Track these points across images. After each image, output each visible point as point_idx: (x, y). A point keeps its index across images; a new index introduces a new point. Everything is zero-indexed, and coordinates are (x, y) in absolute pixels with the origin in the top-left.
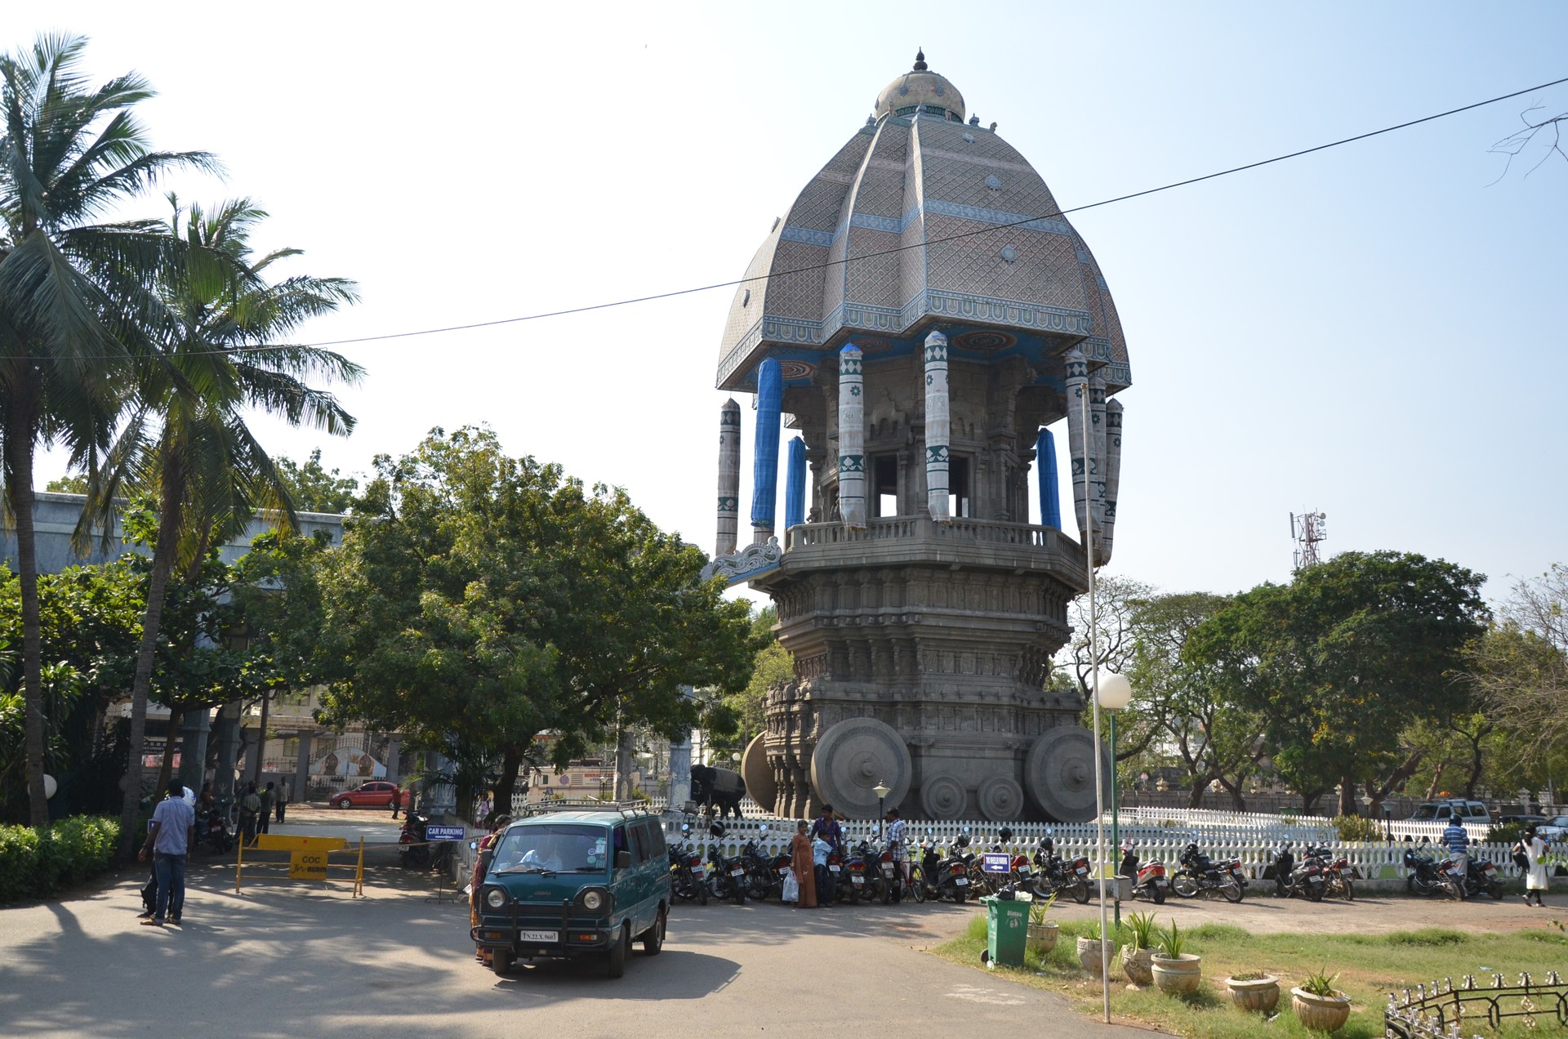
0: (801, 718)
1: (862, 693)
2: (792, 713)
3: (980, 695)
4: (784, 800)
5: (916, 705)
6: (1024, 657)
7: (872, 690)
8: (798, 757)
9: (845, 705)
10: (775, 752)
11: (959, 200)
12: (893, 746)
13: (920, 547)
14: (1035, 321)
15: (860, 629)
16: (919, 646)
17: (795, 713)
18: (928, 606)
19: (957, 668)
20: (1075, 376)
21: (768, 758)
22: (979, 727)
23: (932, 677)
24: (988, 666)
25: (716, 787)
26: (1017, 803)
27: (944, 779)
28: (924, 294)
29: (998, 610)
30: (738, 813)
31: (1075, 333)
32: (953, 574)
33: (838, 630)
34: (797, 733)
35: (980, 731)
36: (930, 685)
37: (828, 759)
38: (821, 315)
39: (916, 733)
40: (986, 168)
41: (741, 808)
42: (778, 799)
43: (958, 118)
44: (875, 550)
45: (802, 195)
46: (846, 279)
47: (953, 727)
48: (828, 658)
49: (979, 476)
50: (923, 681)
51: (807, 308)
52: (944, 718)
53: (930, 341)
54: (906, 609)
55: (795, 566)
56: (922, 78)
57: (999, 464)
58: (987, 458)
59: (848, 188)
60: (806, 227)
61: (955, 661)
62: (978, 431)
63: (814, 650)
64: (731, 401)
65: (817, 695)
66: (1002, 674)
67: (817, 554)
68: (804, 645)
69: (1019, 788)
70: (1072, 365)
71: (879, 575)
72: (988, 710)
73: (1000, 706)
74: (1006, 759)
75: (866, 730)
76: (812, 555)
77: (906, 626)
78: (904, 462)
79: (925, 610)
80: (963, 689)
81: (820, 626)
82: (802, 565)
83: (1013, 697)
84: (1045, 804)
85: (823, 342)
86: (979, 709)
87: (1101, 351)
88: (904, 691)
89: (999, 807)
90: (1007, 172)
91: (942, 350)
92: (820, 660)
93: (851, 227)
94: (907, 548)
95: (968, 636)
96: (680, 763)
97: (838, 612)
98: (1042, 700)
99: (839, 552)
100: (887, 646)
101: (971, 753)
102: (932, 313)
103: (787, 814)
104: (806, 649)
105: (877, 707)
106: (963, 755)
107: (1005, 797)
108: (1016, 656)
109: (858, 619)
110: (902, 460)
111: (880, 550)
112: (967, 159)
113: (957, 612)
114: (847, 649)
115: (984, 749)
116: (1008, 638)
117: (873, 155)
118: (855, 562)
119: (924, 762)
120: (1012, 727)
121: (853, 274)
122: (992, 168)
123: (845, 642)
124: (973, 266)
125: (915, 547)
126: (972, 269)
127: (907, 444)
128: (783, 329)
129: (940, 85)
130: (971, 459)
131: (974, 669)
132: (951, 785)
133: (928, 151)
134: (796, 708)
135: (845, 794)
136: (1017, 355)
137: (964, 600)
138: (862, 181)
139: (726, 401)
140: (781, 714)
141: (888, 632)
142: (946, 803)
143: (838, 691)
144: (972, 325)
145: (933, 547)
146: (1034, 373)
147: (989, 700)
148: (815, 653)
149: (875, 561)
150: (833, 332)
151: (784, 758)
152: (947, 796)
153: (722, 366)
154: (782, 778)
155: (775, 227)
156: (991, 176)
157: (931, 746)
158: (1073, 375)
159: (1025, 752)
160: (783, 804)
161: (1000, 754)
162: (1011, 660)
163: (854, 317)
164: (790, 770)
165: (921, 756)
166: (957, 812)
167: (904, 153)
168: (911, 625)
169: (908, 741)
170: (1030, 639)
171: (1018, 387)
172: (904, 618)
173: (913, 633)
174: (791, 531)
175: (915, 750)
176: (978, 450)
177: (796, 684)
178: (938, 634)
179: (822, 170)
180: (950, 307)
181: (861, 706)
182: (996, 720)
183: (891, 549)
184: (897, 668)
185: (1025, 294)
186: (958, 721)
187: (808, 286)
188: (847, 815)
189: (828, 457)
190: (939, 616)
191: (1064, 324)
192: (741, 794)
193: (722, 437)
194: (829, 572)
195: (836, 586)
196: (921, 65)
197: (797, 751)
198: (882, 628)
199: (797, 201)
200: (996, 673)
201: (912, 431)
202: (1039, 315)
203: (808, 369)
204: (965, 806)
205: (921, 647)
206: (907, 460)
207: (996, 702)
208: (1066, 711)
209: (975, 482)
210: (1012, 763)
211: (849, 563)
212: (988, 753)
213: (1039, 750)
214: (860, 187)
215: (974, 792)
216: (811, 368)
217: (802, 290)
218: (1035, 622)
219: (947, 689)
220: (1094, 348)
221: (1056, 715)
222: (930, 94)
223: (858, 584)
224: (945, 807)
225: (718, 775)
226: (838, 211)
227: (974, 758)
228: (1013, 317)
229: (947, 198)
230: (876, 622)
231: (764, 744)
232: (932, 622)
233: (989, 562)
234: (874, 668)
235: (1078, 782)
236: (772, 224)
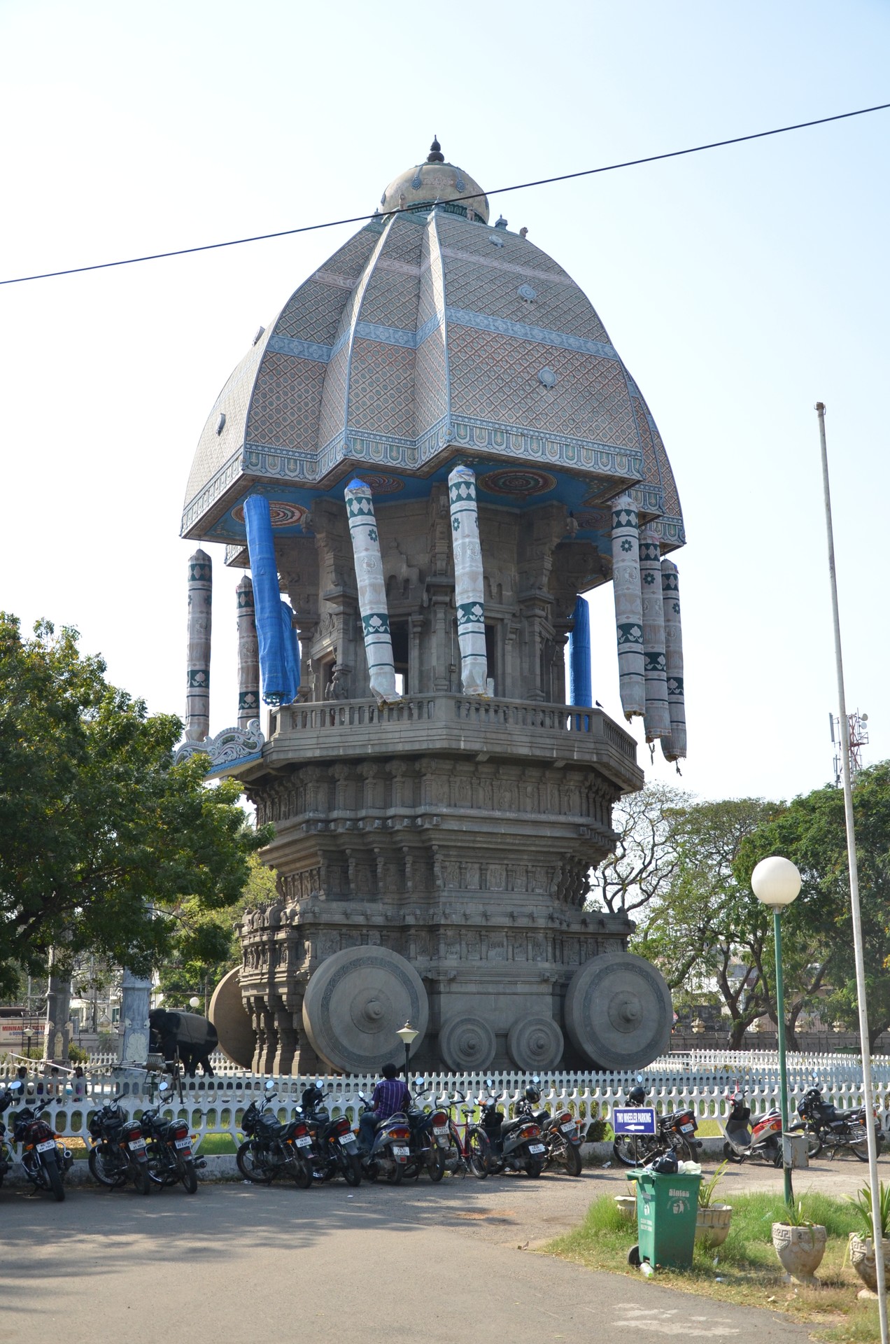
0: (288, 947)
1: (364, 914)
2: (276, 942)
3: (512, 916)
4: (265, 1052)
5: (433, 929)
6: (563, 869)
7: (378, 911)
8: (284, 998)
9: (344, 931)
10: (255, 992)
11: (487, 310)
12: (406, 981)
13: (440, 731)
14: (579, 460)
15: (363, 835)
16: (437, 856)
17: (281, 942)
18: (449, 805)
19: (483, 883)
20: (622, 526)
21: (245, 1001)
22: (510, 956)
23: (453, 894)
24: (520, 881)
25: (180, 1037)
26: (556, 1048)
27: (468, 1021)
28: (447, 421)
29: (533, 811)
30: (209, 1070)
31: (626, 476)
32: (480, 767)
33: (335, 836)
34: (283, 967)
35: (510, 961)
36: (450, 905)
37: (324, 998)
38: (316, 446)
39: (434, 964)
40: (519, 276)
41: (212, 1064)
42: (257, 1052)
43: (481, 219)
44: (384, 736)
45: (294, 298)
46: (349, 401)
47: (478, 957)
48: (323, 872)
49: (509, 648)
50: (442, 900)
51: (299, 436)
52: (467, 945)
53: (454, 477)
54: (421, 810)
55: (282, 756)
56: (438, 170)
57: (532, 633)
58: (518, 626)
59: (349, 294)
60: (297, 338)
61: (481, 874)
62: (507, 593)
63: (303, 863)
64: (200, 551)
65: (309, 919)
66: (538, 891)
67: (309, 741)
68: (290, 857)
69: (559, 1030)
70: (618, 513)
71: (388, 767)
72: (520, 934)
73: (535, 929)
74: (543, 994)
75: (373, 962)
76: (303, 742)
77: (421, 831)
78: (418, 629)
79: (445, 810)
80: (491, 909)
81: (313, 832)
82: (290, 755)
83: (551, 918)
84: (589, 1048)
85: (318, 478)
86: (510, 934)
87: (653, 501)
88: (418, 912)
89: (534, 1053)
90: (543, 282)
91: (468, 488)
92: (311, 875)
93: (355, 337)
94: (424, 733)
95: (497, 843)
96: (135, 1007)
97: (335, 814)
98: (584, 922)
99: (337, 739)
100: (397, 855)
101: (501, 988)
102: (456, 444)
103: (269, 1070)
104: (294, 861)
105: (385, 933)
106: (491, 990)
107: (542, 1042)
108: (553, 868)
109: (361, 823)
110: (415, 626)
111: (390, 736)
112: (495, 264)
113: (484, 813)
114: (347, 861)
115: (515, 983)
116: (544, 846)
117: (381, 254)
118: (358, 751)
119: (444, 1000)
120: (550, 955)
121: (357, 395)
122: (526, 276)
123: (343, 852)
124: (506, 389)
125: (434, 732)
126: (505, 393)
127: (422, 607)
128: (269, 460)
129: (459, 179)
130: (499, 627)
131: (503, 884)
132: (476, 1029)
133: (449, 252)
134: (281, 935)
135: (345, 1042)
136: (555, 503)
137: (492, 799)
138: (369, 284)
139: (193, 552)
140: (263, 943)
141: (398, 838)
142: (470, 1050)
143: (335, 912)
144: (504, 461)
145: (456, 732)
146: (576, 524)
147: (523, 922)
148: (302, 867)
149: (384, 749)
150: (332, 465)
151: (266, 998)
152: (472, 1042)
153: (188, 508)
154: (262, 1025)
155: (258, 339)
156: (525, 285)
157: (452, 980)
158: (619, 525)
159: (565, 986)
160: (264, 1058)
161: (535, 988)
162: (547, 873)
163: (358, 447)
164: (273, 1014)
165: (440, 993)
166: (484, 1062)
167: (418, 254)
168: (428, 829)
169: (424, 974)
170: (570, 847)
171: (556, 541)
172: (419, 821)
173: (430, 840)
174: (277, 712)
175: (432, 986)
176: (507, 616)
177: (282, 905)
178: (462, 841)
179: (318, 270)
180: (478, 437)
181: (365, 932)
182: (530, 947)
183: (404, 734)
184: (410, 884)
185: (568, 426)
186: (484, 949)
187: (300, 409)
188: (348, 1069)
189: (322, 624)
190: (461, 818)
191: (613, 464)
192: (210, 1047)
193: (190, 597)
194: (325, 764)
195: (333, 781)
196: (436, 154)
197: (283, 990)
198: (391, 834)
199: (287, 305)
200: (530, 890)
201: (428, 591)
202: (583, 452)
203: (297, 514)
204: (493, 1054)
205: (439, 857)
206: (421, 626)
207: (531, 925)
208: (612, 935)
209: (504, 655)
210: (549, 999)
211: (351, 752)
212: (520, 988)
213: (582, 982)
214: (366, 291)
215: (504, 1036)
216: (302, 513)
217: (292, 414)
218: (577, 826)
219: (473, 910)
220: (645, 496)
221: (600, 940)
222: (449, 190)
223: (361, 779)
224: (469, 1055)
225: (183, 1021)
226: (338, 321)
227: (504, 994)
228: (553, 453)
229: (474, 307)
230: (384, 826)
231: (239, 982)
232: (453, 825)
233: (524, 751)
234: (381, 884)
235: (628, 1020)
236: (255, 335)
